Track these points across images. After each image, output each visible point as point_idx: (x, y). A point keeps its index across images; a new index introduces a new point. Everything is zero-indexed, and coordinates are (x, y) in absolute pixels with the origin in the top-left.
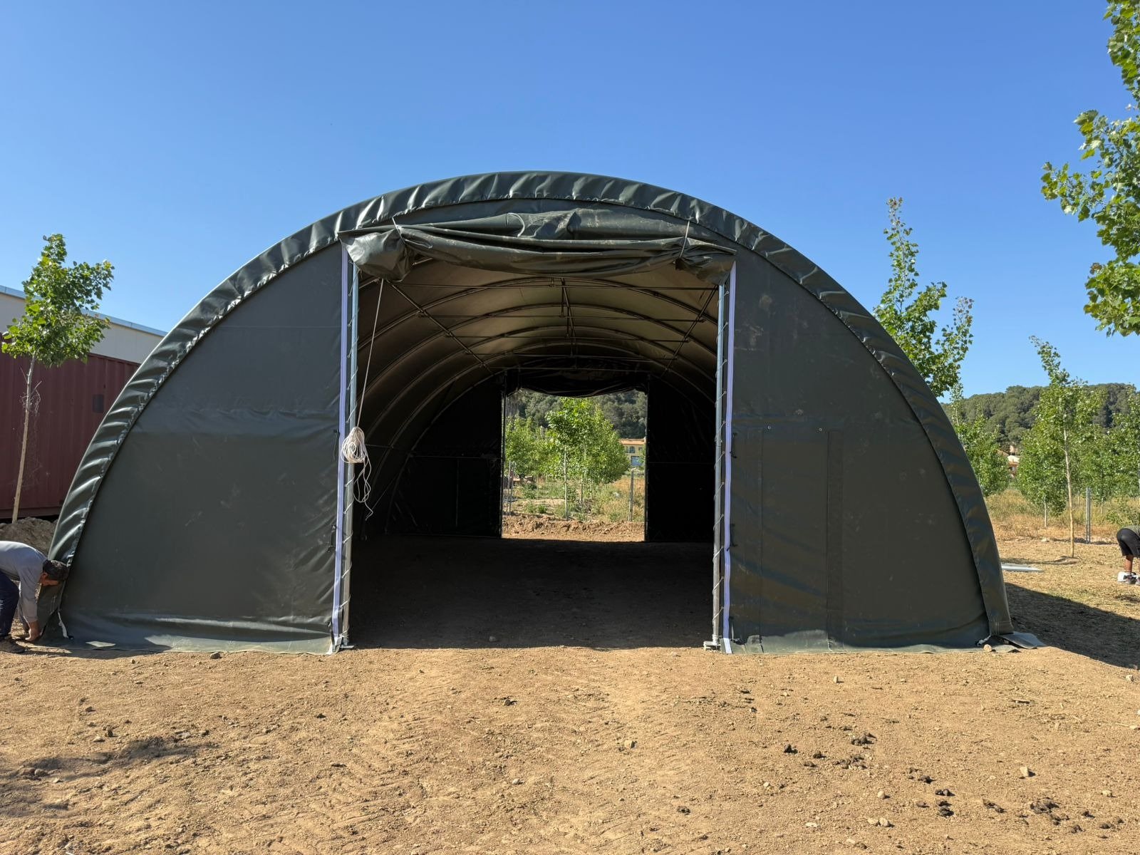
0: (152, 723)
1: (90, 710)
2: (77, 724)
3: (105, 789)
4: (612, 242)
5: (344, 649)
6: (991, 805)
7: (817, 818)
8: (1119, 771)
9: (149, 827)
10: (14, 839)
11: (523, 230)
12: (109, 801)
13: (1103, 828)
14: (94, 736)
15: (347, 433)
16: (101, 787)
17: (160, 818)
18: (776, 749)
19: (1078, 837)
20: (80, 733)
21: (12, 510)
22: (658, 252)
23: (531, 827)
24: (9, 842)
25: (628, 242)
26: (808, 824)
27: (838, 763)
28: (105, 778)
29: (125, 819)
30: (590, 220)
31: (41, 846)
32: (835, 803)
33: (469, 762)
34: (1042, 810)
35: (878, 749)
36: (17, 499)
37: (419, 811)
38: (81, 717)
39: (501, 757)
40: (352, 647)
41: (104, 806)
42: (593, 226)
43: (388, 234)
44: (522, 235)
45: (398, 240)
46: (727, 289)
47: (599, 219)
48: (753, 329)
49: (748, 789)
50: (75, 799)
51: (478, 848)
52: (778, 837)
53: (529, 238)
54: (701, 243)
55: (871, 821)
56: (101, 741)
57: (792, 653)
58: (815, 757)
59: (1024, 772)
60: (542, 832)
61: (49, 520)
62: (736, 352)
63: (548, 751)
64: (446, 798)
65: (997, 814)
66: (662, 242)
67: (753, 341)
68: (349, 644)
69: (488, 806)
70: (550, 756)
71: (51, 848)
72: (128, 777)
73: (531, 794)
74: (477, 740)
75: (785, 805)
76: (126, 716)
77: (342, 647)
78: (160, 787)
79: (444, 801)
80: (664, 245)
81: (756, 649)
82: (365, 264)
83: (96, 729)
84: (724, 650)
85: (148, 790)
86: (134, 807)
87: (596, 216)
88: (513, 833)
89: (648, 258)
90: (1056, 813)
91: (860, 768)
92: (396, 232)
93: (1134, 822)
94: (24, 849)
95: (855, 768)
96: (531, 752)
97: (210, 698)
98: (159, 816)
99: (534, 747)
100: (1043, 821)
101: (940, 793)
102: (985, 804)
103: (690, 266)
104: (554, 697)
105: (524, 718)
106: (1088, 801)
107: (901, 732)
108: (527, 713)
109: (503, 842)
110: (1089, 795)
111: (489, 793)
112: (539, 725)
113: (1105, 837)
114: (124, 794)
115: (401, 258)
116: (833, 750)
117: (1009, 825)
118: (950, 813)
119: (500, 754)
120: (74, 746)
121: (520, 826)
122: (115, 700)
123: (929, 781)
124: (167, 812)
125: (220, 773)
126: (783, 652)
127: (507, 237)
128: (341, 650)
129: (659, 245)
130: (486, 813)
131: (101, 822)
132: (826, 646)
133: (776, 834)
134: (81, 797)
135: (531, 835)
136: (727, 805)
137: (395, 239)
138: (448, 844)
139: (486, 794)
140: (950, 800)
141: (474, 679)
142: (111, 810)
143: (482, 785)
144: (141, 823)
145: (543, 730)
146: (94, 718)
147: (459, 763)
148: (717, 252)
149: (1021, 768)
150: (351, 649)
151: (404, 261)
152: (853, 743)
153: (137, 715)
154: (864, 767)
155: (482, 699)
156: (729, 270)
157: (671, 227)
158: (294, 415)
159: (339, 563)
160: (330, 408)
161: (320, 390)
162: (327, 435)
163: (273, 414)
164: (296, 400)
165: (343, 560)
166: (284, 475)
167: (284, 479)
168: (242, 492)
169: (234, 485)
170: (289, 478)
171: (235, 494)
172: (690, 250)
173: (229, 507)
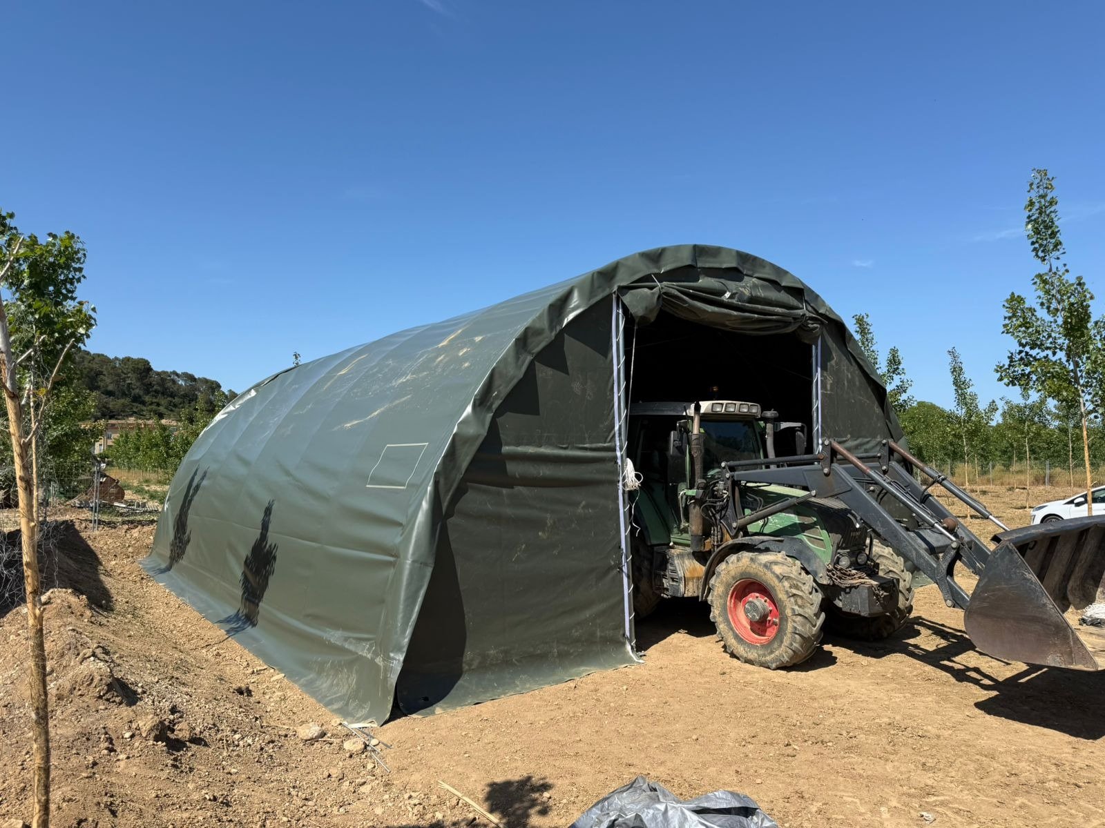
11: (729, 295)
15: (624, 464)
40: (640, 654)
45: (664, 296)
46: (817, 348)
48: (829, 378)
54: (813, 315)
62: (822, 394)
67: (829, 386)
80: (796, 315)
92: (660, 289)
148: (819, 322)
150: (640, 657)
157: (792, 301)
158: (586, 449)
159: (625, 580)
160: (609, 442)
161: (601, 426)
162: (609, 465)
163: (571, 449)
164: (586, 435)
165: (628, 577)
166: (584, 503)
167: (583, 508)
168: (554, 523)
169: (548, 515)
170: (586, 507)
171: (549, 525)
172: (808, 320)
173: (545, 537)
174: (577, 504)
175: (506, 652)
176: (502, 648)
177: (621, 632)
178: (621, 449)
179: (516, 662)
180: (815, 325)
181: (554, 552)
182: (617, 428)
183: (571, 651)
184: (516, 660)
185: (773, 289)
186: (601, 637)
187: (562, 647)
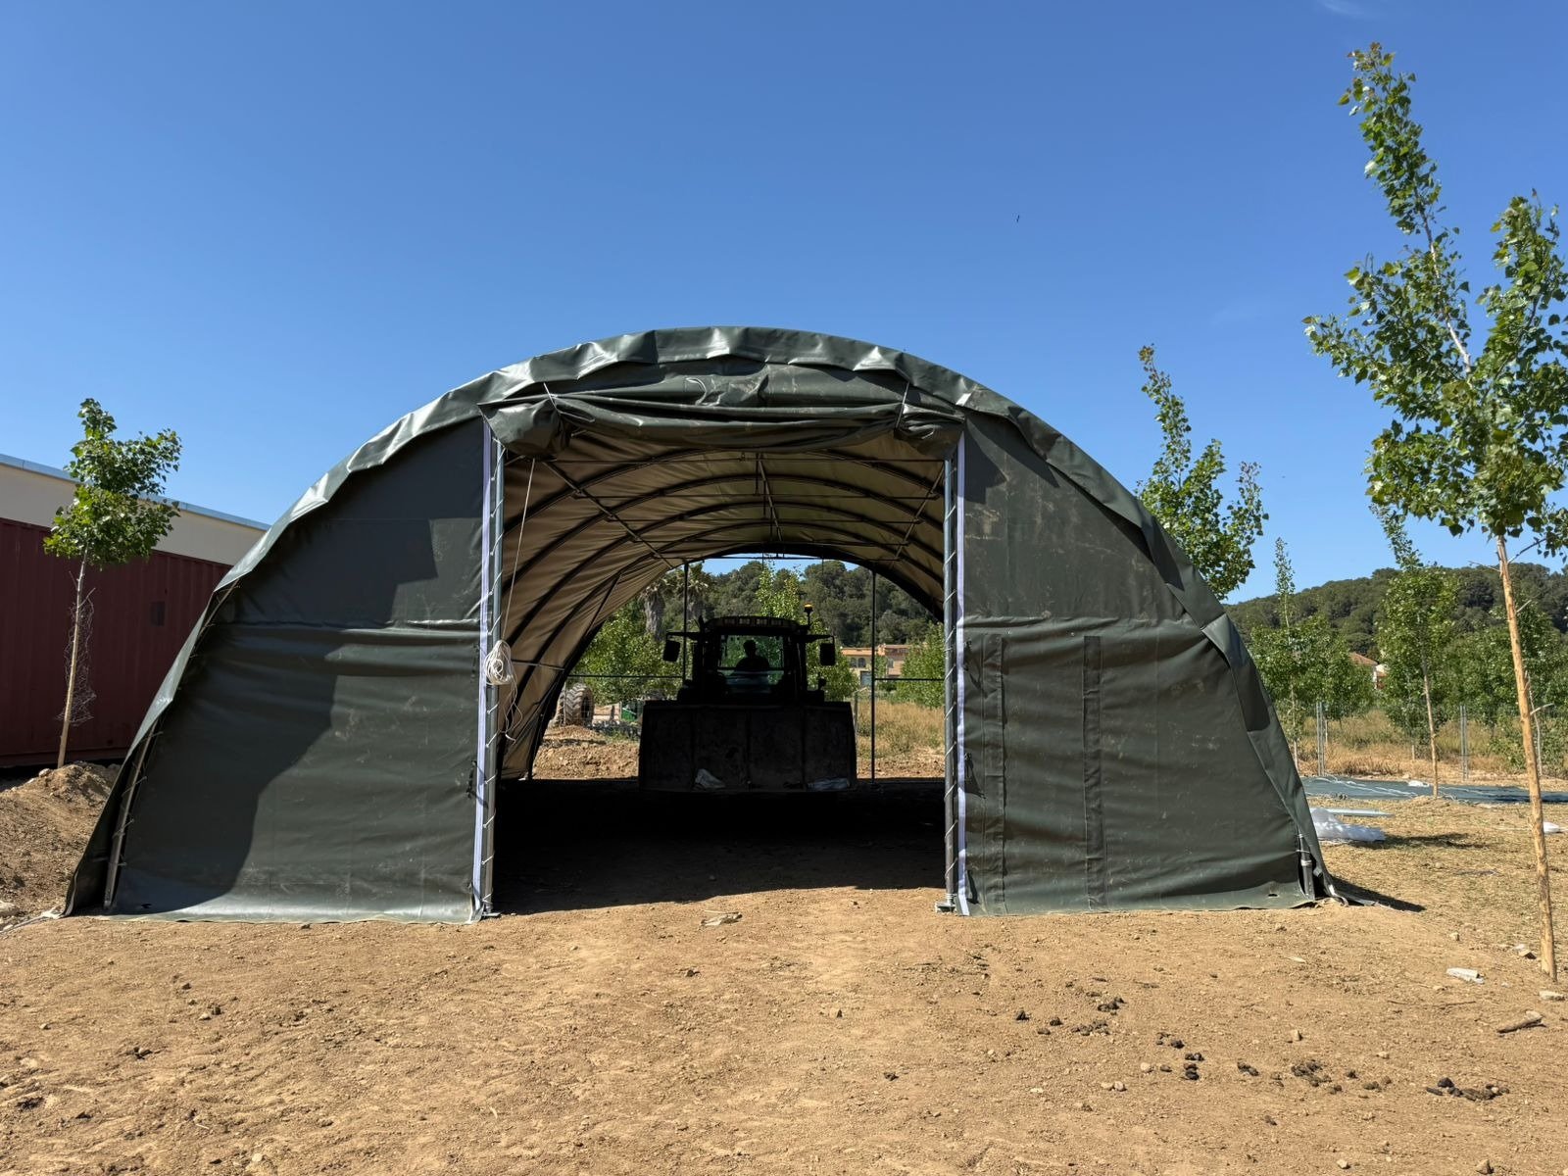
0: (266, 999)
1: (187, 987)
2: (175, 1003)
3: (224, 1066)
4: (812, 410)
5: (486, 918)
6: (1245, 1068)
7: (1045, 1084)
8: (1406, 1033)
9: (281, 1102)
10: (133, 1114)
11: (704, 396)
12: (232, 1078)
13: (1368, 1089)
14: (198, 1014)
15: (490, 648)
16: (218, 1065)
17: (293, 1093)
18: (1007, 1019)
19: (1337, 1098)
20: (181, 1011)
21: (57, 753)
22: (869, 420)
23: (717, 1098)
24: (128, 1118)
25: (832, 410)
26: (1032, 1090)
27: (1078, 1030)
28: (222, 1056)
29: (254, 1095)
30: (785, 384)
31: (164, 1120)
32: (1068, 1070)
33: (645, 1036)
34: (1304, 1072)
35: (1127, 1015)
36: (64, 738)
37: (588, 1085)
38: (178, 994)
39: (682, 1029)
40: (496, 914)
41: (227, 1082)
42: (789, 391)
43: (538, 405)
44: (703, 401)
45: (551, 412)
46: (954, 463)
47: (796, 382)
48: (988, 513)
49: (968, 1057)
50: (191, 1077)
51: (656, 1117)
52: (996, 1102)
53: (711, 406)
54: (921, 410)
55: (1105, 1085)
56: (208, 1019)
57: (1044, 914)
58: (1052, 1024)
59: (1295, 1034)
60: (729, 1101)
61: (103, 765)
62: (967, 541)
63: (737, 1023)
64: (618, 1072)
65: (1250, 1077)
66: (874, 409)
67: (987, 528)
68: (493, 911)
69: (667, 1077)
70: (740, 1028)
71: (177, 1121)
72: (247, 1054)
73: (717, 1065)
74: (653, 1013)
75: (1011, 1072)
76: (233, 993)
77: (485, 915)
78: (286, 1063)
79: (616, 1075)
80: (876, 413)
81: (999, 909)
82: (513, 442)
83: (198, 1007)
84: (960, 910)
85: (274, 1067)
86: (262, 1083)
87: (793, 380)
88: (696, 1103)
89: (858, 428)
90: (1319, 1075)
91: (1103, 1034)
92: (549, 403)
93: (1405, 1083)
94: (148, 1123)
95: (1097, 1034)
96: (718, 1024)
97: (329, 973)
98: (292, 1091)
99: (722, 1018)
100: (1302, 1083)
101: (1189, 1057)
102: (1239, 1067)
103: (909, 437)
104: (746, 966)
105: (709, 989)
106: (1358, 1062)
107: (1159, 999)
108: (714, 984)
109: (685, 1111)
110: (1362, 1057)
111: (668, 1066)
112: (727, 996)
113: (1366, 1097)
114: (247, 1070)
115: (557, 434)
116: (1076, 1017)
117: (1262, 1087)
118: (1196, 1077)
119: (680, 1027)
120: (177, 1025)
121: (704, 1096)
122: (216, 977)
123: (1180, 1046)
124: (301, 1087)
125: (355, 1049)
126: (1033, 913)
127: (685, 406)
128: (483, 918)
129: (869, 414)
130: (666, 1084)
131: (227, 1097)
132: (1086, 903)
133: (994, 1099)
134: (198, 1074)
135: (717, 1105)
136: (942, 1073)
137: (547, 411)
138: (621, 1114)
139: (664, 1067)
140: (1199, 1065)
141: (650, 949)
142: (235, 1086)
143: (659, 1058)
144: (273, 1098)
145: (732, 1001)
146: (192, 995)
147: (632, 1037)
148: (941, 420)
149: (1291, 1032)
150: (496, 917)
151: (560, 436)
152: (1099, 1009)
153: (245, 992)
154: (1107, 1033)
155: (660, 971)
156: (956, 442)
157: (884, 392)
158: (425, 627)
159: (480, 809)
160: (470, 617)
161: (455, 596)
162: (465, 650)
163: (399, 626)
164: (428, 609)
165: (485, 805)
166: (414, 698)
167: (414, 704)
168: (361, 721)
169: (352, 711)
170: (420, 702)
171: (352, 723)
172: (908, 419)
173: (345, 739)
174: (405, 699)
175: (272, 874)
176: (266, 868)
177: (466, 880)
178: (490, 627)
179: (285, 889)
180: (926, 427)
181: (358, 760)
182: (484, 598)
183: (374, 891)
184: (285, 886)
185: (831, 378)
186: (426, 880)
187: (359, 883)
